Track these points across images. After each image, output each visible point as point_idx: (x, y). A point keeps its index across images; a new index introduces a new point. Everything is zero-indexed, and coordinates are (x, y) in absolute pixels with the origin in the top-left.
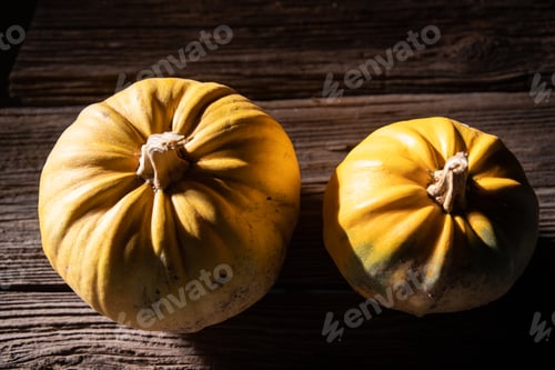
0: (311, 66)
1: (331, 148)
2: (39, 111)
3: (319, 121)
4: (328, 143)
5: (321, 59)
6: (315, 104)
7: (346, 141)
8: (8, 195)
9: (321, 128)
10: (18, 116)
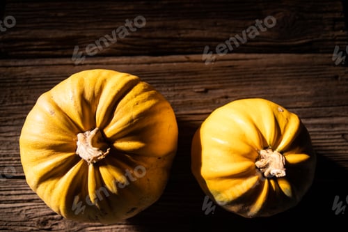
0: (183, 31)
1: (196, 90)
2: (20, 63)
3: (189, 72)
4: (194, 87)
5: (191, 26)
6: (186, 59)
7: (205, 86)
8: (10, 120)
9: (190, 77)
10: (8, 67)
